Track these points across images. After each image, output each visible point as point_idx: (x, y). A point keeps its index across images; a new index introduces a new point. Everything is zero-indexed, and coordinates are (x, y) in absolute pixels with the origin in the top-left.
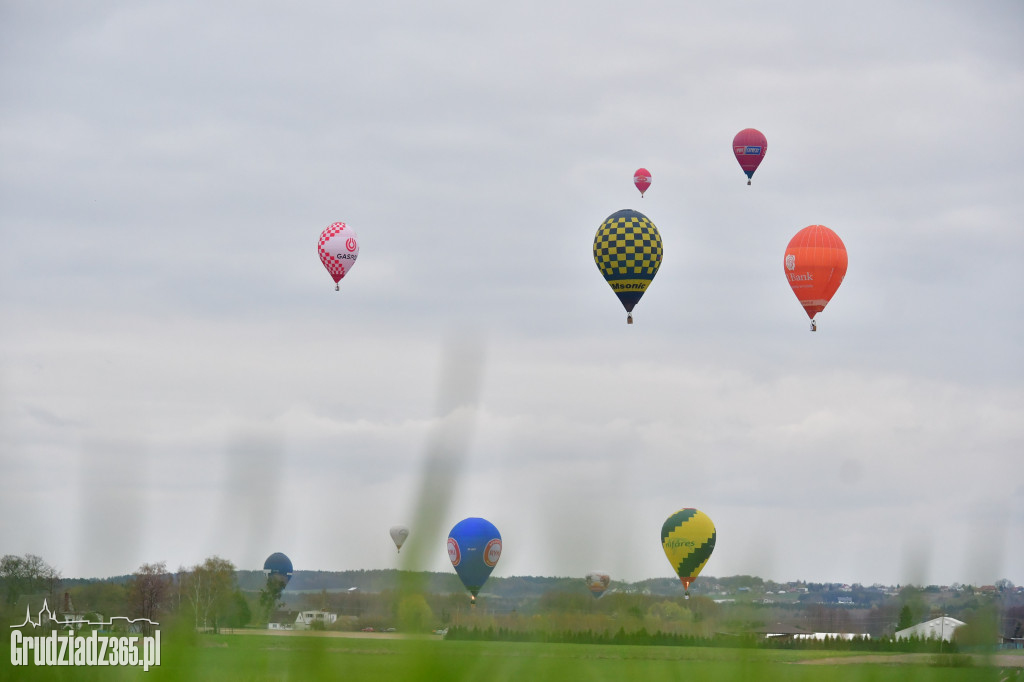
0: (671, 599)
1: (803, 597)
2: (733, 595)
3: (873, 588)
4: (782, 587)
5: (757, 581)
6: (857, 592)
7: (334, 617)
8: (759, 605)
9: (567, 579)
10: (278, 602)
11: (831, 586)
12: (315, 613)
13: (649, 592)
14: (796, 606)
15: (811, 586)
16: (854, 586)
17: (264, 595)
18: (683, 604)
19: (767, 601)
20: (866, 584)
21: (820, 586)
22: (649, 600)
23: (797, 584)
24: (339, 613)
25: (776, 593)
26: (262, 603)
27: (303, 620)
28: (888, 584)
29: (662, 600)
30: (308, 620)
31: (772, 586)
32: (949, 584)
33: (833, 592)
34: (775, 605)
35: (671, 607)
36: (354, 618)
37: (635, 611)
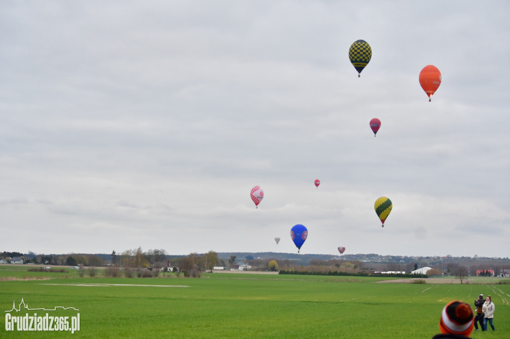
0: (348, 261)
1: (390, 260)
2: (369, 260)
3: (411, 257)
4: (384, 257)
5: (377, 255)
6: (406, 258)
7: (250, 267)
8: (376, 263)
9: (321, 255)
10: (234, 262)
11: (398, 257)
12: (244, 265)
13: (345, 259)
14: (387, 263)
15: (393, 257)
16: (405, 257)
17: (230, 260)
18: (352, 262)
19: (379, 261)
20: (409, 256)
21: (395, 257)
22: (343, 261)
23: (389, 256)
24: (252, 266)
25: (382, 259)
26: (229, 263)
27: (241, 268)
28: (415, 256)
29: (345, 261)
30: (243, 268)
31: (381, 257)
32: (433, 256)
33: (398, 258)
34: (381, 262)
35: (348, 264)
36: (256, 267)
37: (338, 265)
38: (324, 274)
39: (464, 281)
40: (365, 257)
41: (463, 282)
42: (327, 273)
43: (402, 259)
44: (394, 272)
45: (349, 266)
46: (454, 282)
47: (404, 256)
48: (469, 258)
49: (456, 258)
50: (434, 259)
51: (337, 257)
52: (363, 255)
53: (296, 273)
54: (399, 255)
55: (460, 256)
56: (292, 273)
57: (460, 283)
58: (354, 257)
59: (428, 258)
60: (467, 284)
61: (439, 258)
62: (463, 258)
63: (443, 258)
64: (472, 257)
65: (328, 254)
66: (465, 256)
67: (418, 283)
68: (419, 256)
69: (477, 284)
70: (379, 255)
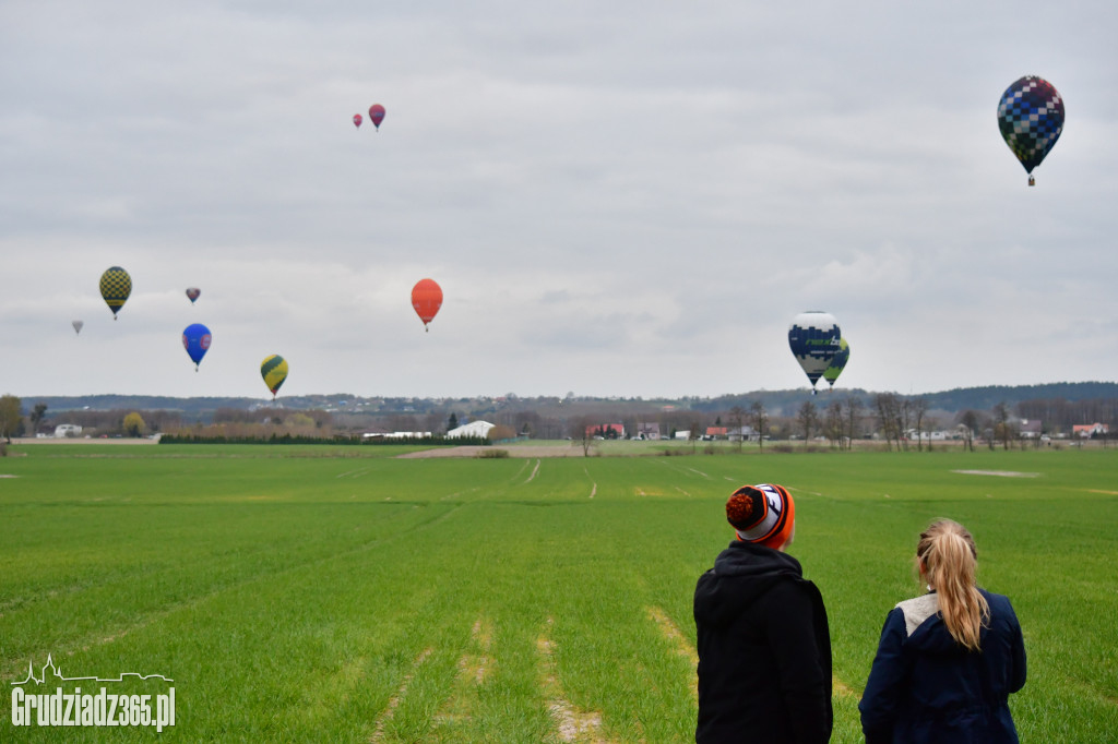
0: (300, 412)
1: (381, 407)
2: (336, 407)
3: (426, 400)
4: (368, 400)
5: (351, 397)
6: (416, 403)
8: (352, 414)
9: (227, 398)
10: (43, 420)
11: (399, 399)
12: (67, 426)
13: (281, 407)
14: (378, 413)
15: (386, 400)
16: (414, 399)
17: (34, 415)
18: (307, 414)
19: (358, 410)
20: (422, 397)
21: (392, 400)
22: (286, 412)
23: (377, 399)
25: (364, 405)
26: (33, 420)
27: (60, 432)
28: (436, 398)
29: (294, 412)
30: (63, 431)
31: (361, 400)
32: (475, 396)
33: (400, 403)
34: (364, 413)
35: (300, 417)
36: (93, 429)
37: (277, 421)
38: (261, 442)
39: (592, 451)
40: (325, 401)
41: (589, 453)
42: (267, 439)
43: (408, 405)
44: (409, 434)
45: (302, 423)
46: (570, 454)
47: (411, 397)
48: (556, 399)
49: (528, 401)
50: (479, 402)
51: (263, 401)
52: (321, 397)
53: (197, 440)
54: (401, 395)
55: (536, 396)
56: (187, 440)
57: (582, 454)
58: (301, 402)
59: (464, 400)
60: (598, 455)
61: (489, 400)
62: (541, 399)
63: (499, 400)
64: (562, 396)
65: (242, 395)
66: (546, 396)
67: (492, 457)
68: (446, 397)
69: (619, 456)
70: (356, 396)
